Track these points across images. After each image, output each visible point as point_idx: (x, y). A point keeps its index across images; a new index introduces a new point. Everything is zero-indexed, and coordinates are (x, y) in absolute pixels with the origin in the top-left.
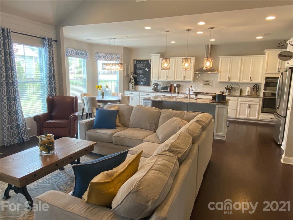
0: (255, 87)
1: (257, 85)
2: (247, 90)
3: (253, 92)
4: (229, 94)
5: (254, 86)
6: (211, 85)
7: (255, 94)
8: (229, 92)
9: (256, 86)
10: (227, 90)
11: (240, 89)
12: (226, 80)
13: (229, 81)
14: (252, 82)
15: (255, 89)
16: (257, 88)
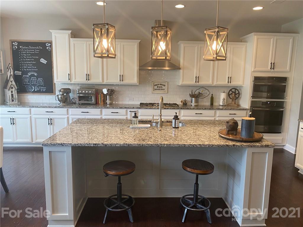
1: (236, 89)
4: (196, 104)
5: (231, 90)
10: (193, 98)
11: (210, 96)
13: (197, 84)
14: (231, 84)
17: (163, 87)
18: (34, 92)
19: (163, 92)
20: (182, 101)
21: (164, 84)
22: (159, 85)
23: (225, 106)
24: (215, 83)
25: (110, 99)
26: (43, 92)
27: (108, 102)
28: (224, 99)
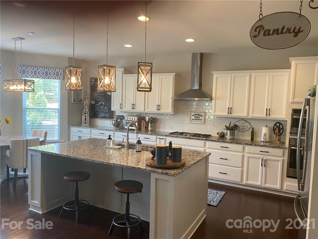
0: (277, 126)
1: (280, 124)
2: (264, 132)
3: (275, 136)
4: (231, 137)
5: (275, 124)
6: (203, 120)
7: (277, 139)
8: (232, 134)
9: (278, 124)
10: (228, 131)
11: (251, 129)
12: (225, 113)
13: (230, 115)
14: (270, 117)
15: (277, 130)
16: (279, 130)
17: (201, 118)
18: (102, 117)
19: (200, 122)
20: (218, 133)
21: (202, 114)
22: (196, 115)
23: (266, 142)
24: (251, 116)
25: (151, 127)
26: (107, 118)
27: (149, 128)
28: (265, 135)
